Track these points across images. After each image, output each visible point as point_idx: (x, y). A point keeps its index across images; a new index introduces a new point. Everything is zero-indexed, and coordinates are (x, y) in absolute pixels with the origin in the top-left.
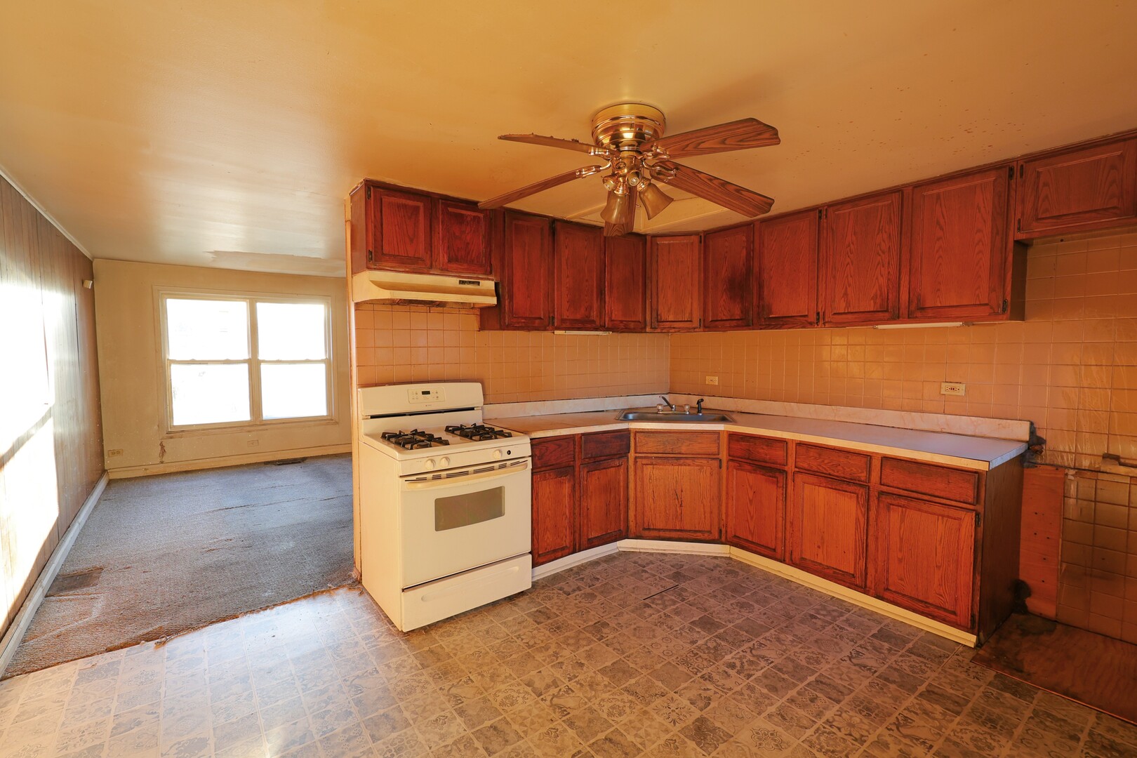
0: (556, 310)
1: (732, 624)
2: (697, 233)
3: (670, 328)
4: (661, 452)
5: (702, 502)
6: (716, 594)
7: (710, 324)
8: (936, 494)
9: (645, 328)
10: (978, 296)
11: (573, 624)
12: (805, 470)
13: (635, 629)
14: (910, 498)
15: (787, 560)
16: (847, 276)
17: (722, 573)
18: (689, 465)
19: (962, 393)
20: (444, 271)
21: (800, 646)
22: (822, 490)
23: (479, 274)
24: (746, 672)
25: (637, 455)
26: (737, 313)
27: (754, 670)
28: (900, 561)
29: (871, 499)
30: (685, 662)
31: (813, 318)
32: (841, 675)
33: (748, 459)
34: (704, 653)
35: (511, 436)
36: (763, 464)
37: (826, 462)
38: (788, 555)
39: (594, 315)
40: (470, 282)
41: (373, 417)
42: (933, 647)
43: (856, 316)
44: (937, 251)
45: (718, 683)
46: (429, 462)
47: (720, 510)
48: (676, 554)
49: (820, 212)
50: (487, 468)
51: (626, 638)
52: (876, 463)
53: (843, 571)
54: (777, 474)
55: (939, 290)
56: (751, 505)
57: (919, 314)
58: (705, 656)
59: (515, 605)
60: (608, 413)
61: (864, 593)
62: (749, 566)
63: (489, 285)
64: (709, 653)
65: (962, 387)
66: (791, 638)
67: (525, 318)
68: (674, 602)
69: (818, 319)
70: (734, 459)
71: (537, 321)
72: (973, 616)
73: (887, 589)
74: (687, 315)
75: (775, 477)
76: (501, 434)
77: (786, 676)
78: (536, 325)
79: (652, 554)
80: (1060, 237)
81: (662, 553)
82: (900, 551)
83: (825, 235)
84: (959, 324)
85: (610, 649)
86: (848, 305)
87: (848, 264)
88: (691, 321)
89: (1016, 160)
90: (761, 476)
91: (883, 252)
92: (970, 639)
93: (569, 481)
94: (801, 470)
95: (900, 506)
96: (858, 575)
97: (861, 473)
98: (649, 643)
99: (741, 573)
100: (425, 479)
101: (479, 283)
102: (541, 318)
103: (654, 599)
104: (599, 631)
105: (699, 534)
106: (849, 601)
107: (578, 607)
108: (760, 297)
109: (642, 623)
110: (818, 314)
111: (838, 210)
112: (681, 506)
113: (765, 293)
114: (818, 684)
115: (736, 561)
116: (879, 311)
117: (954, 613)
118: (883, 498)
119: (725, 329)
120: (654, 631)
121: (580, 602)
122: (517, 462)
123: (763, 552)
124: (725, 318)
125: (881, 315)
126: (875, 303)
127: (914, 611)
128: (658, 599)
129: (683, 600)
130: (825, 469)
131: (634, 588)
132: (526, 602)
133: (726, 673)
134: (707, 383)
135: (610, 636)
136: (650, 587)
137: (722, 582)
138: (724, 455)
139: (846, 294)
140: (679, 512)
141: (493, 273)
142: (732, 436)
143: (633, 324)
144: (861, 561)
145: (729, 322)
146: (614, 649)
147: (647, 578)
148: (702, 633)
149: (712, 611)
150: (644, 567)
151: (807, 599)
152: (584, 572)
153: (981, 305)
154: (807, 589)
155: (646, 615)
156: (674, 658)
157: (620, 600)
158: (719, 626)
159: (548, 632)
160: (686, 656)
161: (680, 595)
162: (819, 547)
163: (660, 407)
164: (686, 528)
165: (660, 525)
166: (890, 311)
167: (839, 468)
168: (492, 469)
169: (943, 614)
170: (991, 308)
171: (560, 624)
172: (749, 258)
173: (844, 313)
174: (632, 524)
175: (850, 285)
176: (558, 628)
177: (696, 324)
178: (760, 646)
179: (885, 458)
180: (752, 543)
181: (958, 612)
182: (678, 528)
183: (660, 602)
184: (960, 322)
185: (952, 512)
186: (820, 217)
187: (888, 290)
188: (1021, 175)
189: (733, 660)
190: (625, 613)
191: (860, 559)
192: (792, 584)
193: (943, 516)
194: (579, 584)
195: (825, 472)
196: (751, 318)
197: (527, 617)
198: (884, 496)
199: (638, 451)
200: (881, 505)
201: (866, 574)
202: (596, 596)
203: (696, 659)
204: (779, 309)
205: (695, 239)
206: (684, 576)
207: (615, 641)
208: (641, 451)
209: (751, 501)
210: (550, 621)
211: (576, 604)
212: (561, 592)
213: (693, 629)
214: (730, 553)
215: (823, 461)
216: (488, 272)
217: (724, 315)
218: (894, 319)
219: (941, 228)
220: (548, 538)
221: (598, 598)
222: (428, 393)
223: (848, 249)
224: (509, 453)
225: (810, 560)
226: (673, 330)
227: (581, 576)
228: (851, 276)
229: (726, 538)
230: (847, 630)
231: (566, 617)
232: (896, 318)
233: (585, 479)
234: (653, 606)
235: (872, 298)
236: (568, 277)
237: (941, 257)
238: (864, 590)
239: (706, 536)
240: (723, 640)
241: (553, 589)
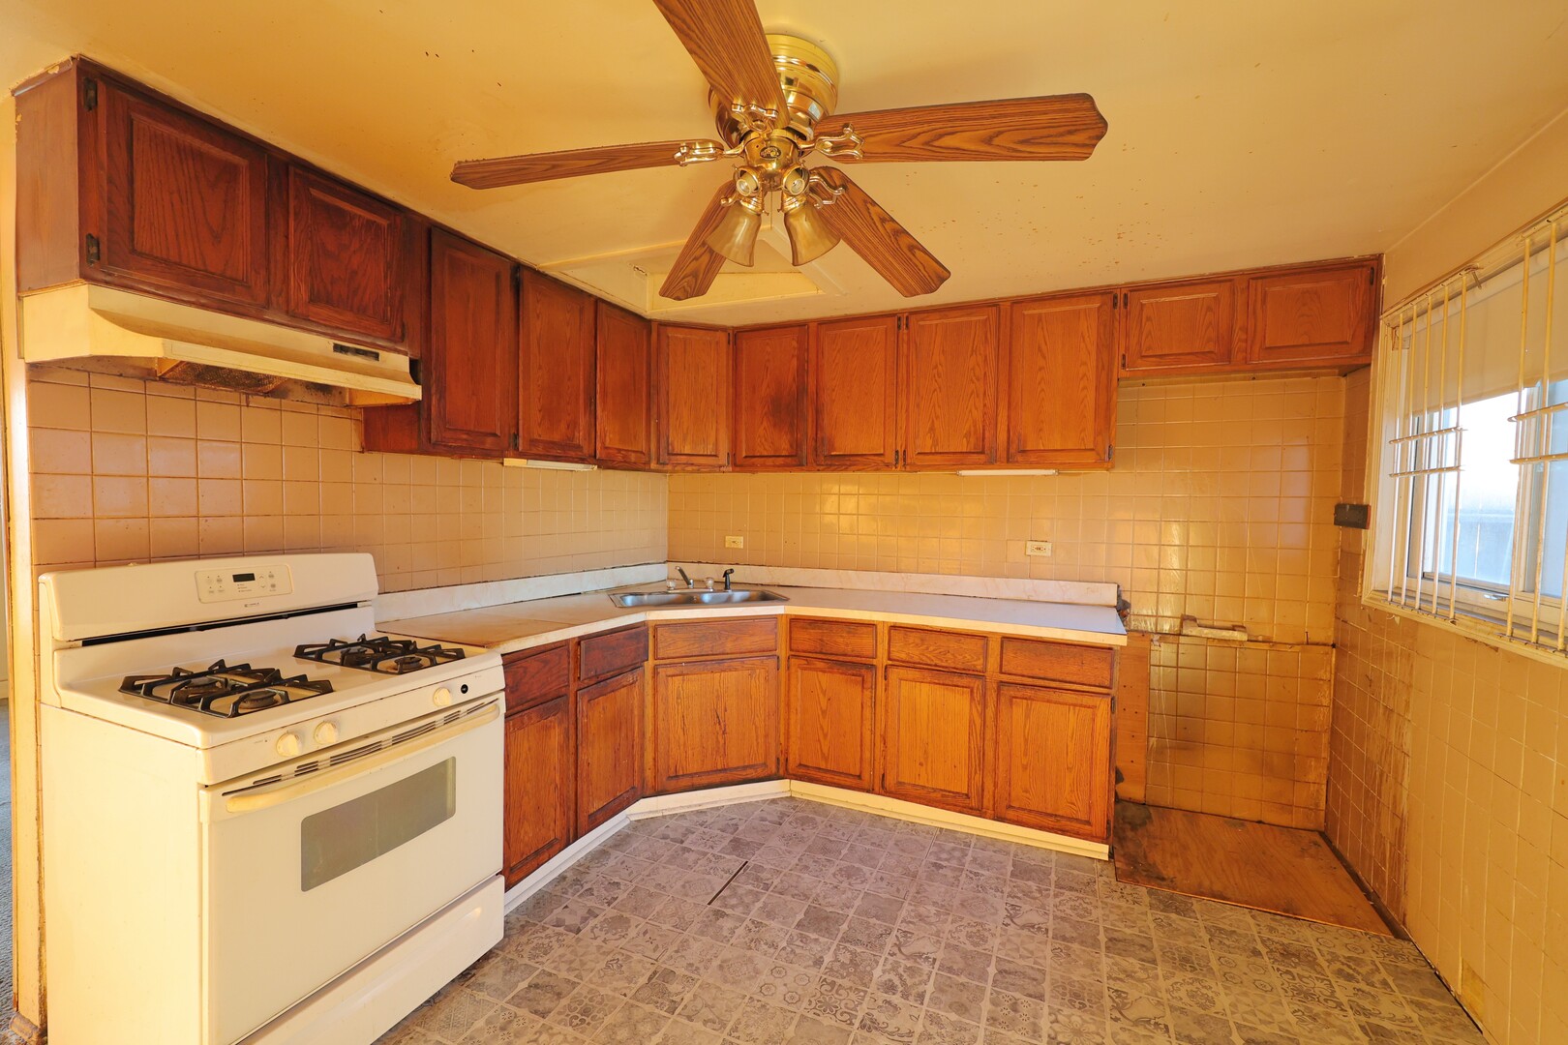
0: (521, 422)
1: (852, 911)
2: (723, 329)
3: (687, 464)
4: (697, 653)
5: (754, 723)
6: (804, 863)
7: (742, 462)
8: (1068, 679)
9: (649, 463)
10: (1083, 439)
11: (610, 993)
12: (903, 662)
13: (721, 967)
14: (1039, 687)
15: (877, 789)
16: (934, 406)
17: (794, 824)
18: (736, 670)
19: (1048, 553)
20: (297, 318)
21: (950, 918)
22: (925, 688)
23: (376, 337)
24: (914, 992)
25: (658, 662)
26: (784, 446)
27: (920, 984)
28: (1025, 768)
29: (988, 693)
30: (826, 1007)
31: (890, 458)
32: (1018, 950)
33: (821, 653)
34: (843, 978)
35: (463, 657)
36: (841, 658)
37: (931, 648)
38: (878, 782)
39: (580, 436)
40: (357, 352)
41: (88, 642)
42: (1075, 872)
43: (946, 457)
44: (1040, 383)
45: (889, 1029)
46: (291, 738)
47: (777, 730)
48: (718, 809)
49: (899, 319)
50: (421, 728)
51: (714, 991)
52: (994, 646)
53: (953, 792)
54: (864, 671)
55: (1040, 430)
56: (824, 718)
57: (1019, 458)
58: (846, 983)
59: (480, 986)
60: (588, 597)
61: (980, 817)
62: (822, 804)
63: (401, 362)
64: (849, 974)
65: (1049, 546)
66: (933, 910)
67: (468, 432)
68: (757, 896)
69: (897, 460)
70: (797, 654)
71: (489, 440)
72: (1108, 822)
73: (1009, 807)
74: (710, 447)
75: (860, 676)
76: (437, 655)
77: (962, 979)
78: (487, 446)
79: (683, 816)
80: (1142, 381)
81: (697, 811)
82: (1026, 755)
83: (905, 351)
84: (1052, 472)
85: (698, 1025)
86: (935, 443)
87: (935, 390)
88: (716, 456)
89: (1120, 287)
90: (841, 676)
91: (978, 380)
92: (1101, 851)
93: (560, 724)
94: (895, 663)
95: (1026, 699)
96: (973, 793)
97: (976, 660)
98: (755, 989)
99: (818, 819)
100: (276, 779)
101: (376, 356)
102: (495, 435)
103: (725, 897)
104: (664, 993)
105: (749, 771)
106: (962, 830)
107: (608, 953)
108: (818, 426)
109: (727, 953)
110: (897, 452)
111: (923, 320)
112: (724, 733)
113: (825, 421)
114: (1004, 977)
115: (802, 801)
116: (973, 453)
117: (1088, 823)
118: (1005, 689)
119: (766, 468)
120: (751, 960)
121: (605, 941)
122: (477, 706)
123: (843, 783)
124: (766, 454)
125: (975, 457)
126: (968, 442)
127: (1041, 828)
128: (730, 896)
129: (767, 887)
130: (929, 658)
131: (684, 886)
132: (501, 973)
133: (889, 1003)
134: (727, 546)
135: (688, 997)
136: (707, 877)
137: (802, 840)
138: (783, 652)
139: (932, 429)
140: (722, 742)
141: (406, 340)
142: (795, 621)
143: (633, 454)
144: (977, 775)
145: (773, 459)
146: (705, 1022)
147: (696, 862)
148: (822, 939)
149: (814, 895)
150: (682, 842)
151: (916, 840)
152: (588, 877)
153: (1086, 450)
154: (907, 824)
155: (725, 933)
156: (805, 1004)
157: (672, 916)
158: (838, 920)
159: (570, 1029)
160: (822, 994)
161: (757, 879)
162: (921, 764)
163: (671, 584)
164: (731, 765)
165: (693, 768)
166: (984, 453)
167: (949, 656)
168: (430, 728)
169: (1076, 826)
170: (1098, 454)
171: (586, 1001)
172: (802, 371)
173: (931, 453)
174: (649, 774)
175: (937, 417)
176: (586, 1012)
177: (723, 459)
178: (905, 936)
179: (1006, 639)
180: (827, 771)
181: (1093, 821)
182: (719, 767)
183: (734, 901)
184: (1053, 469)
185: (1087, 700)
186: (899, 327)
187: (984, 426)
188: (1126, 304)
189: (887, 977)
190: (691, 940)
191: (976, 773)
192: (887, 821)
193: (1075, 705)
194: (589, 904)
195: (929, 662)
196: (804, 455)
197: (513, 1009)
198: (1005, 688)
199: (660, 655)
200: (1003, 699)
201: (983, 790)
202: (627, 921)
203: (837, 993)
204: (845, 444)
205: (722, 337)
206: (748, 844)
207: (699, 1003)
208: (666, 656)
209: (824, 712)
210: (564, 1002)
211: (599, 947)
212: (561, 929)
213: (806, 937)
214: (790, 790)
215: (927, 648)
216: (397, 338)
217: (765, 449)
218: (991, 463)
219: (1044, 357)
220: (526, 833)
221: (633, 923)
222: (250, 577)
223: (935, 371)
224: (465, 689)
225: (909, 784)
226: (690, 468)
227: (586, 887)
228: (939, 407)
229: (786, 769)
230: (983, 875)
231: (591, 981)
232: (991, 462)
233: (585, 714)
234: (728, 911)
235: (965, 436)
236: (540, 368)
237: (1043, 390)
238: (979, 812)
239: (760, 772)
240: (856, 944)
241: (544, 929)
